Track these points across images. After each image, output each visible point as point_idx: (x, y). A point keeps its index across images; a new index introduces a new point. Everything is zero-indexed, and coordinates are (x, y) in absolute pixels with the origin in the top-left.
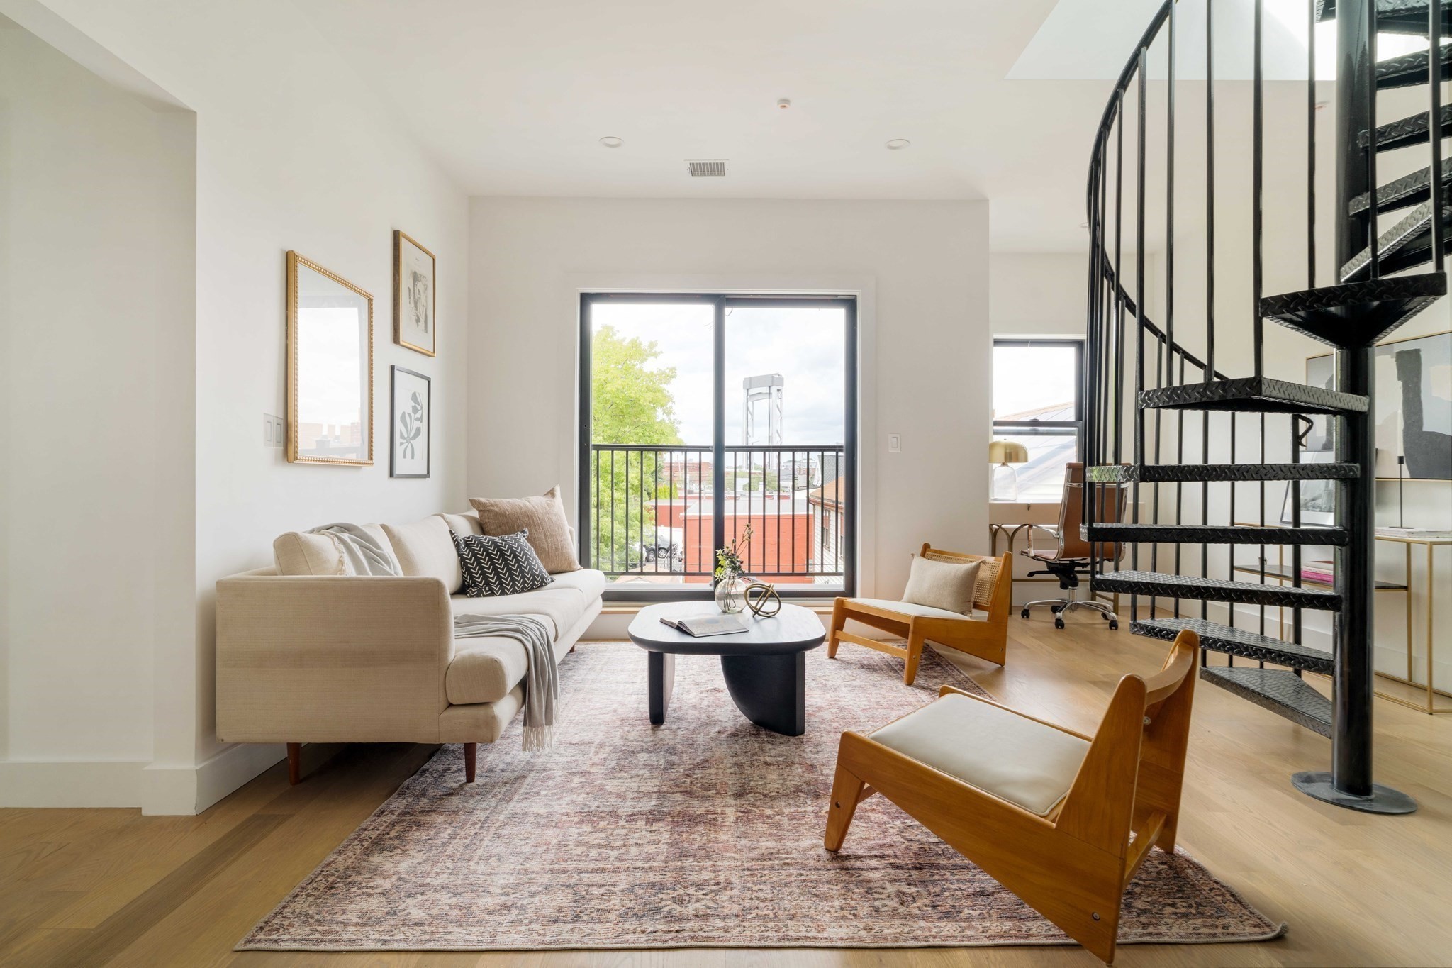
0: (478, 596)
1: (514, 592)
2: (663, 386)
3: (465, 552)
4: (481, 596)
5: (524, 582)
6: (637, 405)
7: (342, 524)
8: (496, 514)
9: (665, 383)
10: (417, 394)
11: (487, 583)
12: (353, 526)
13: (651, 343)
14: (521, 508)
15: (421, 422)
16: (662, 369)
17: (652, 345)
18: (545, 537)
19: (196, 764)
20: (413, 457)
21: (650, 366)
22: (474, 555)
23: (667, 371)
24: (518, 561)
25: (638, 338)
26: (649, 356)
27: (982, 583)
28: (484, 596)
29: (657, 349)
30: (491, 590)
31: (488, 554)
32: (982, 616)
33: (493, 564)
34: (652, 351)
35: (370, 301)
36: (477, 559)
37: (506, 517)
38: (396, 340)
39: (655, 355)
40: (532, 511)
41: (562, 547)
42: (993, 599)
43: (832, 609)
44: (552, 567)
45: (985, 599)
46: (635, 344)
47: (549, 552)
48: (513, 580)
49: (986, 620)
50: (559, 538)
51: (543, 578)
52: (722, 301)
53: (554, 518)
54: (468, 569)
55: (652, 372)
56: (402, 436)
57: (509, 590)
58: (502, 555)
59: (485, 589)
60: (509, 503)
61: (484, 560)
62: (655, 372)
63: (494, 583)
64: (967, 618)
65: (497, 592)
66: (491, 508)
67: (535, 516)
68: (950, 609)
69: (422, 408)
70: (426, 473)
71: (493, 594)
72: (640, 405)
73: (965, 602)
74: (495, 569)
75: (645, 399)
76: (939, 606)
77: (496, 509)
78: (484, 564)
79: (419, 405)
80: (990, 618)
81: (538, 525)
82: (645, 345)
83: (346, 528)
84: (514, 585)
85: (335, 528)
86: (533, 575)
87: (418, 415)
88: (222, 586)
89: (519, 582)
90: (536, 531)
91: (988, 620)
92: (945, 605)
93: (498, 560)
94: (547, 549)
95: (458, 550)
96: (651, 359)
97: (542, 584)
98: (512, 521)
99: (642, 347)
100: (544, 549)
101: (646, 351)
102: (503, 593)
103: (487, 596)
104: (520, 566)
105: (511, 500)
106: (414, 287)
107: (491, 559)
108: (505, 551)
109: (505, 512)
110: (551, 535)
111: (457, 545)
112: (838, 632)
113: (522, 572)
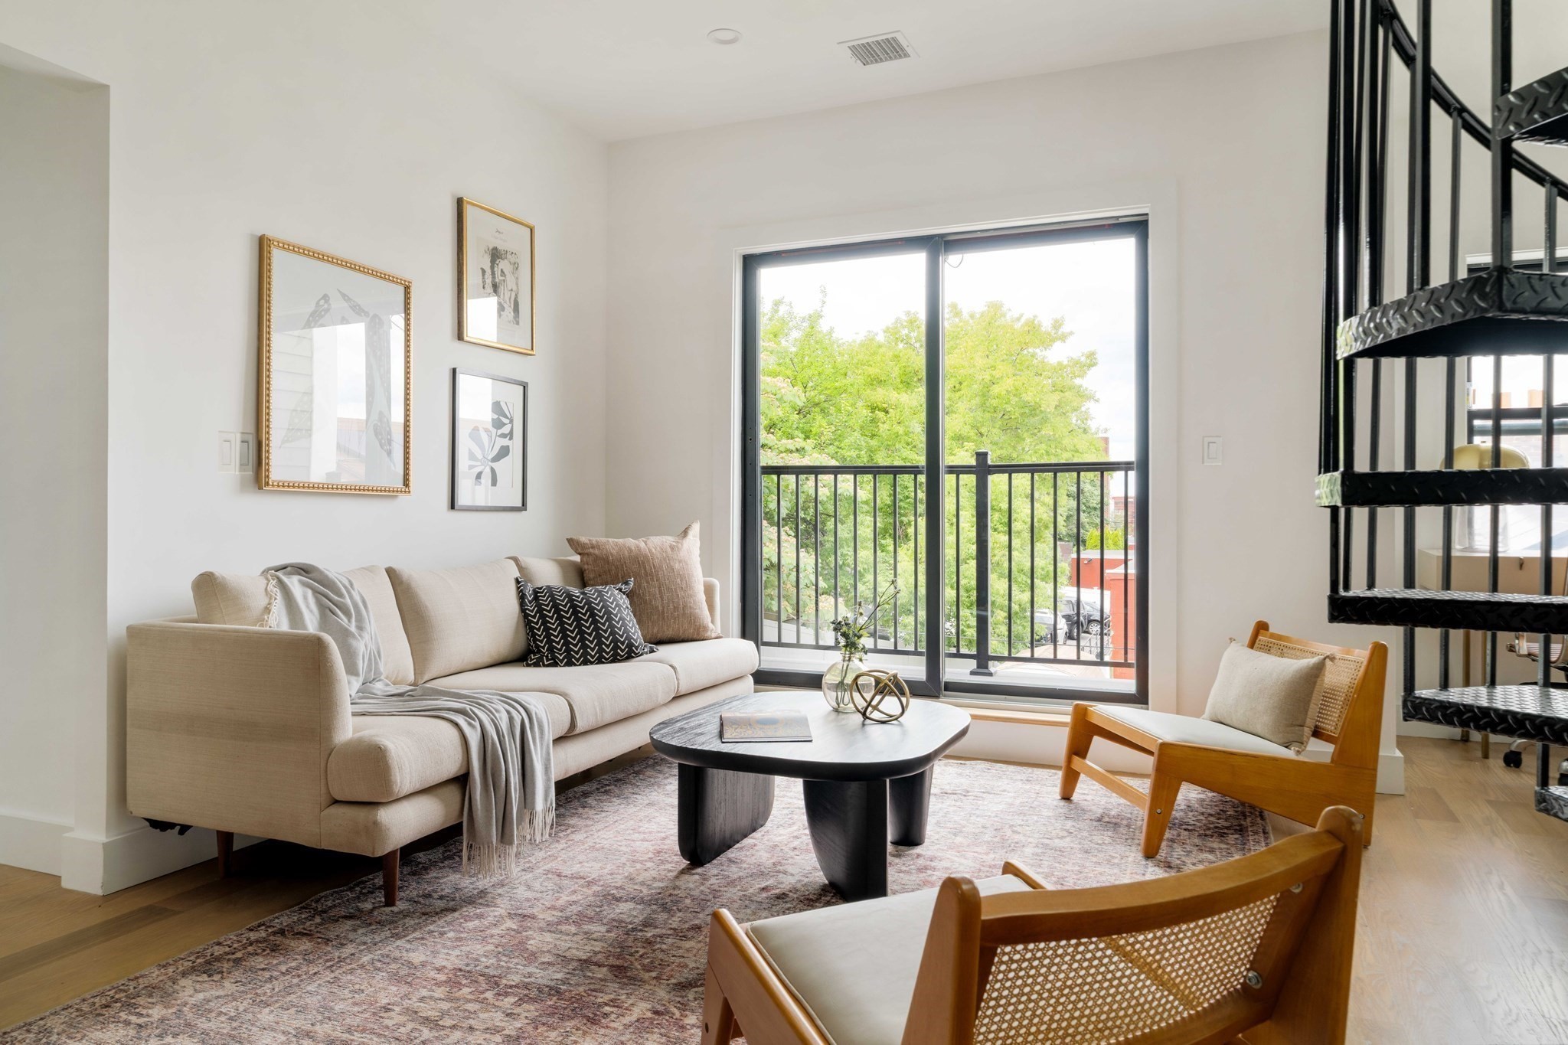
0: (536, 665)
1: (586, 662)
2: (1078, 381)
3: (531, 607)
4: (540, 666)
5: (601, 650)
6: (1038, 411)
7: (299, 564)
8: (597, 558)
9: (1079, 376)
10: (501, 403)
11: (551, 650)
12: (313, 566)
13: (1056, 321)
14: (630, 550)
15: (511, 439)
16: (1074, 357)
17: (1057, 324)
18: (660, 591)
19: (107, 837)
20: (494, 483)
21: (1056, 354)
22: (540, 610)
23: (1083, 359)
24: (595, 622)
25: (1035, 316)
26: (1053, 340)
27: (1329, 695)
28: (545, 666)
29: (1065, 329)
30: (554, 658)
31: (558, 611)
32: (1320, 751)
33: (562, 624)
34: (1057, 334)
35: (407, 289)
36: (543, 617)
37: (608, 563)
38: (460, 337)
39: (1063, 338)
40: (646, 556)
41: (685, 607)
42: (1344, 723)
43: (1068, 719)
44: (657, 631)
45: (1332, 723)
46: (1033, 327)
47: (663, 612)
48: (585, 647)
49: (1328, 760)
50: (681, 593)
51: (630, 646)
52: (938, 245)
53: (677, 566)
54: (532, 629)
55: (1060, 363)
56: (472, 456)
57: (578, 660)
58: (575, 613)
59: (547, 656)
60: (617, 544)
61: (552, 618)
62: (1065, 362)
63: (560, 650)
64: (1289, 754)
65: (562, 661)
66: (591, 550)
67: (649, 561)
68: (1267, 736)
69: (511, 421)
70: (520, 505)
71: (555, 664)
72: (1041, 412)
73: (1292, 725)
74: (563, 631)
75: (1049, 402)
76: (1251, 729)
77: (597, 552)
78: (550, 623)
79: (507, 417)
80: (1339, 757)
81: (651, 575)
82: (1046, 325)
83: (303, 570)
84: (586, 654)
85: (289, 569)
86: (615, 641)
87: (506, 430)
88: (137, 634)
89: (593, 650)
90: (648, 582)
91: (1332, 761)
92: (1259, 730)
93: (569, 619)
94: (660, 608)
95: (522, 604)
96: (1058, 344)
97: (631, 654)
98: (617, 568)
99: (1043, 329)
100: (657, 607)
101: (1049, 334)
102: (570, 664)
103: (548, 666)
104: (597, 629)
105: (621, 541)
106: (492, 268)
107: (560, 618)
108: (580, 607)
109: (608, 556)
110: (668, 588)
111: (522, 597)
112: (1076, 759)
113: (598, 636)
